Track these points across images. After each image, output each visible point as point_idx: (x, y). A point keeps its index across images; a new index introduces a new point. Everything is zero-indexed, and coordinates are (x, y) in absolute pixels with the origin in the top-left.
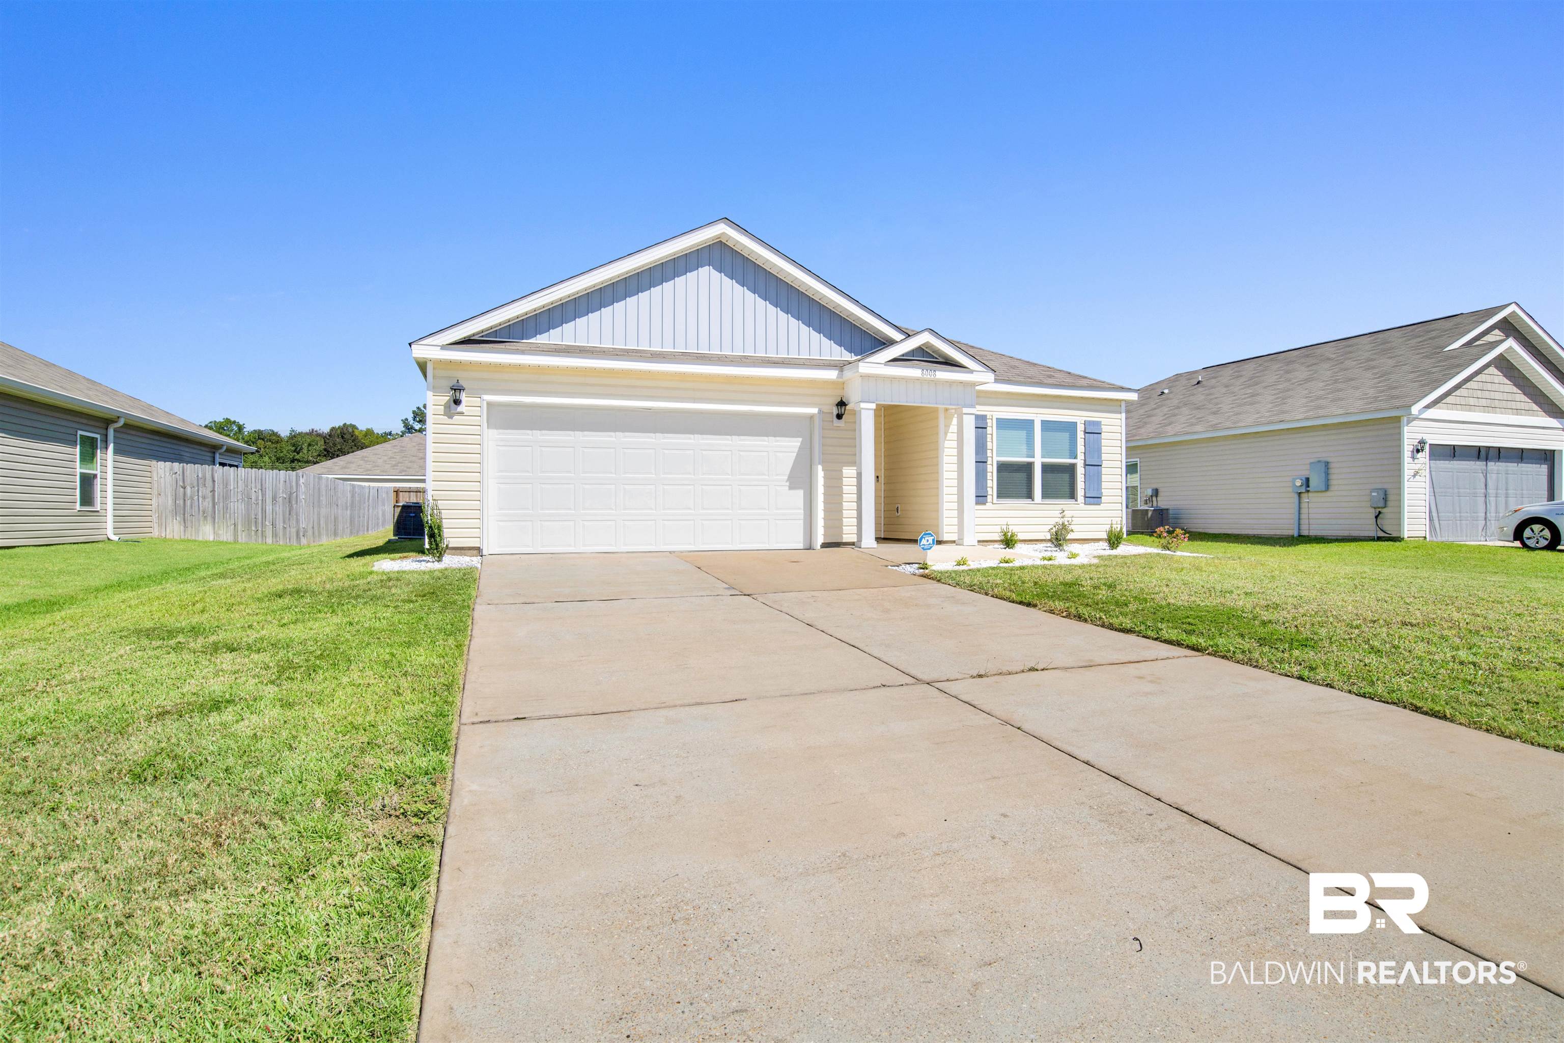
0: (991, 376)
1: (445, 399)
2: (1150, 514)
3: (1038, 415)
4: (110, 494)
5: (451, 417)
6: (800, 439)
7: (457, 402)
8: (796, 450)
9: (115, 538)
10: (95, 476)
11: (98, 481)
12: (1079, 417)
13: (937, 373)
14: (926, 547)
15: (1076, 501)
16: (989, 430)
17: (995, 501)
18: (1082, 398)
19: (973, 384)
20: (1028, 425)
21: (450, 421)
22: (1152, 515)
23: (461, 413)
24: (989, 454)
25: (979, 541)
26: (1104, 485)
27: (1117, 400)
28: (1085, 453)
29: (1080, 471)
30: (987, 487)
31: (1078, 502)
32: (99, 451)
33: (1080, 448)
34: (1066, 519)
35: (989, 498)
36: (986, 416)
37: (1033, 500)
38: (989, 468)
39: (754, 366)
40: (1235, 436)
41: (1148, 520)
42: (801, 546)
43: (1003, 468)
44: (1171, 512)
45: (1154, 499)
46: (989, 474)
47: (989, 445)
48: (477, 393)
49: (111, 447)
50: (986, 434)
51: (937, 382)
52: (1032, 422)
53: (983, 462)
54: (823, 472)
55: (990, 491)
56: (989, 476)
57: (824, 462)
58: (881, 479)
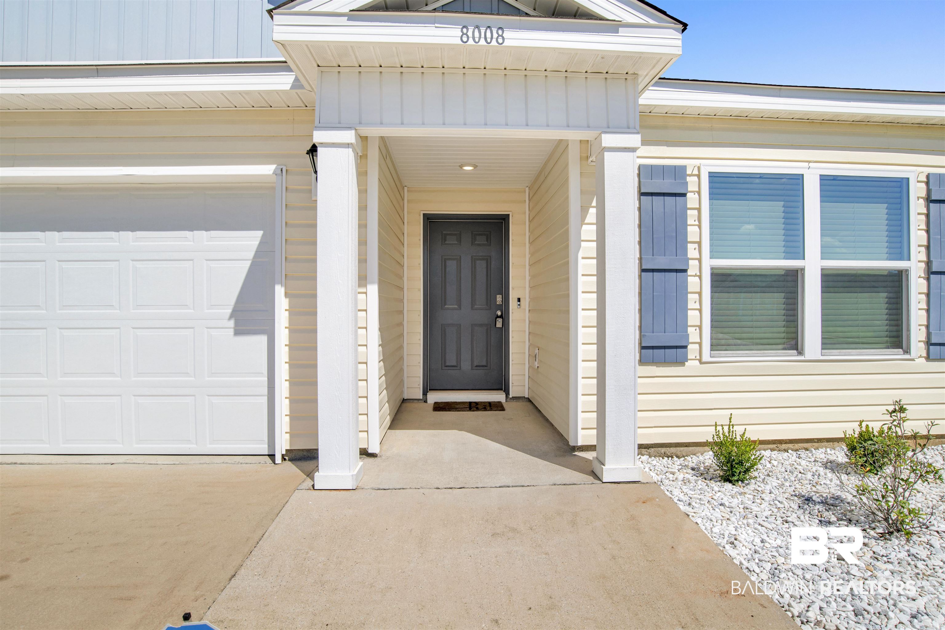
3: (813, 164)
6: (259, 234)
8: (251, 255)
12: (914, 167)
15: (907, 352)
16: (692, 199)
17: (706, 357)
20: (789, 187)
24: (692, 251)
28: (928, 247)
29: (916, 286)
30: (686, 326)
31: (912, 354)
33: (917, 237)
35: (692, 349)
36: (684, 168)
37: (801, 353)
38: (692, 282)
43: (726, 283)
46: (692, 298)
47: (692, 232)
50: (685, 209)
52: (797, 180)
53: (677, 271)
54: (287, 300)
55: (693, 334)
56: (692, 300)
57: (287, 279)
58: (525, 303)
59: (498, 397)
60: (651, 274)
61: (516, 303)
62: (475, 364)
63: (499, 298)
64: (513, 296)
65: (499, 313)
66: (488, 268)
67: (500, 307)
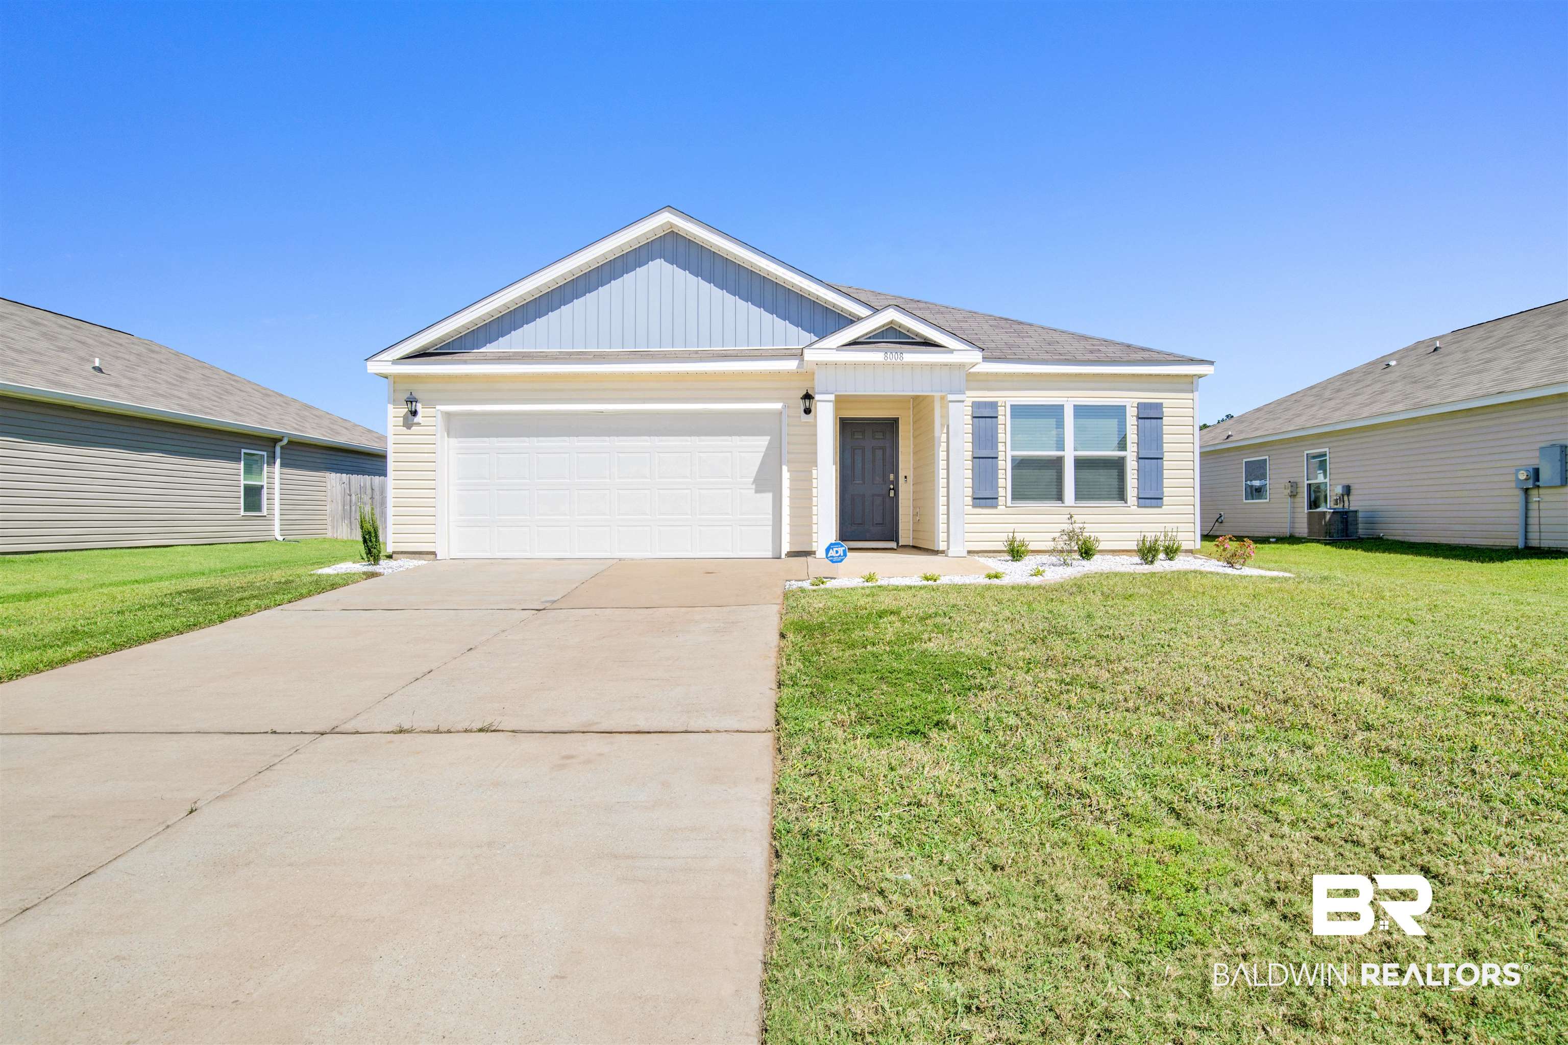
0: (977, 356)
1: (404, 410)
2: (1328, 517)
3: (1068, 399)
4: (277, 502)
5: (409, 428)
6: (769, 438)
7: (414, 413)
8: (764, 450)
9: (280, 538)
10: (262, 487)
11: (265, 491)
12: (1130, 400)
13: (905, 355)
14: (835, 559)
15: (1126, 502)
16: (1001, 419)
17: (1009, 504)
18: (1133, 375)
19: (961, 366)
20: (1056, 412)
21: (408, 432)
22: (1330, 519)
23: (418, 424)
24: (1001, 447)
25: (969, 552)
26: (1166, 482)
27: (1186, 376)
28: (1138, 444)
29: (1131, 466)
30: (997, 487)
31: (1129, 504)
32: (265, 465)
33: (1132, 437)
34: (1077, 525)
35: (1001, 500)
36: (997, 402)
37: (1063, 503)
38: (1001, 464)
39: (701, 361)
40: (1442, 416)
41: (1326, 525)
42: (770, 555)
43: (1020, 464)
44: (1360, 515)
45: (1346, 498)
46: (1001, 472)
47: (1001, 437)
48: (430, 404)
49: (278, 461)
50: (997, 424)
51: (904, 365)
52: (1061, 408)
53: (992, 458)
54: (789, 474)
55: (1001, 492)
56: (1001, 474)
57: (789, 462)
58: (910, 479)
59: (893, 545)
60: (978, 460)
61: (904, 479)
62: (875, 522)
63: (892, 477)
64: (901, 474)
65: (892, 487)
66: (884, 454)
67: (892, 483)
